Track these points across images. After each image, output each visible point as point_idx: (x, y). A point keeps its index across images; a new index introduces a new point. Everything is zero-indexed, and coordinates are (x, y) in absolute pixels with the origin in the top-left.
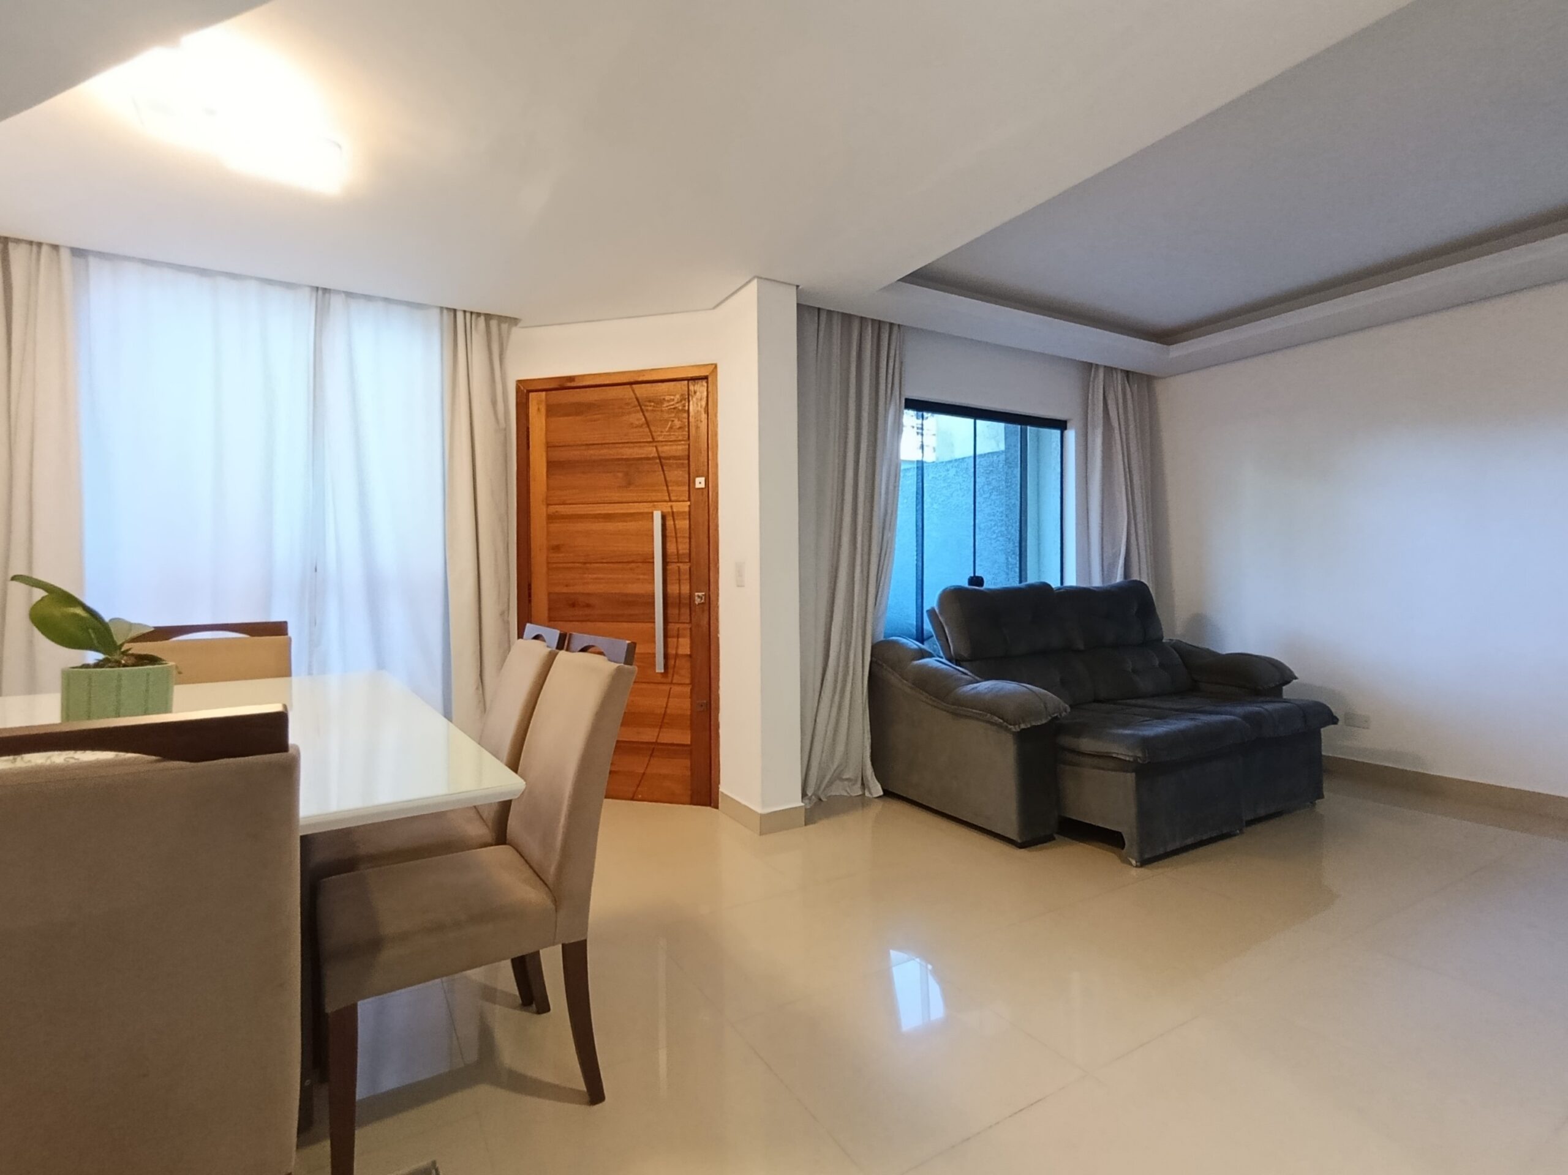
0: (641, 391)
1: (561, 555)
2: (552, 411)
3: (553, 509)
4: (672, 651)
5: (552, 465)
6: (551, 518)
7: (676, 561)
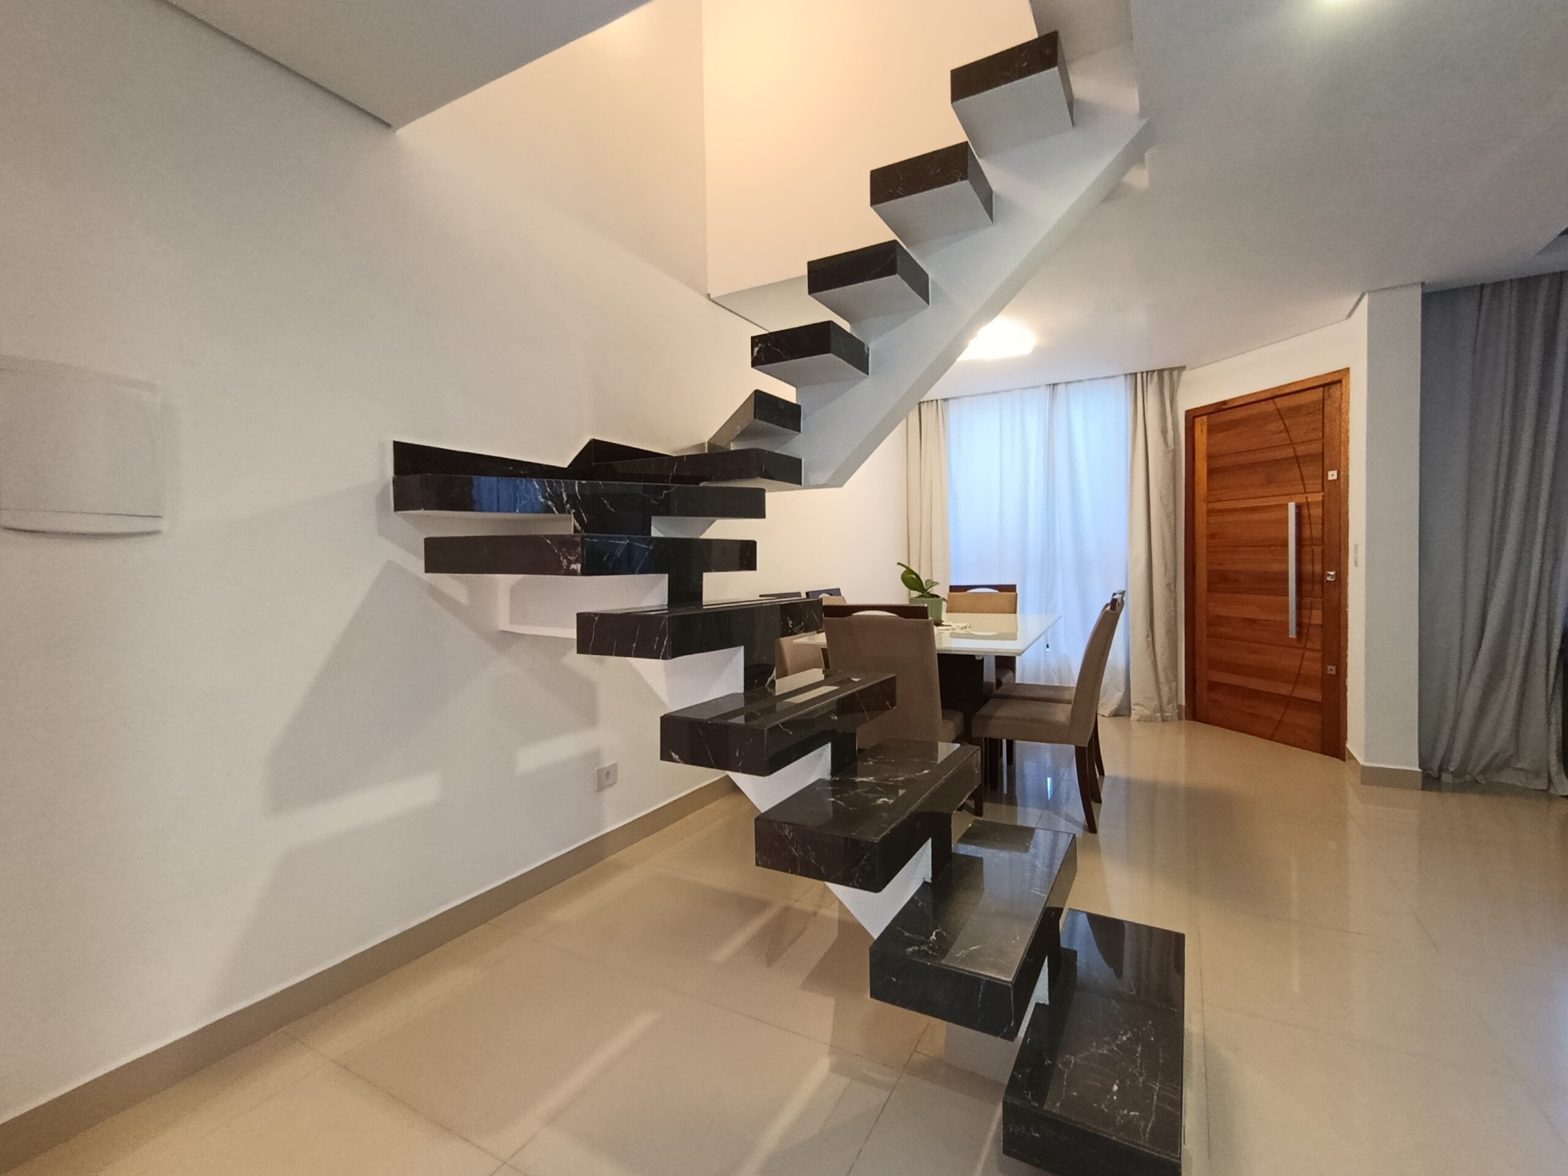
0: (1282, 403)
1: (1216, 541)
2: (1211, 430)
3: (1211, 506)
4: (1305, 621)
5: (1211, 472)
6: (1210, 512)
7: (1310, 543)
